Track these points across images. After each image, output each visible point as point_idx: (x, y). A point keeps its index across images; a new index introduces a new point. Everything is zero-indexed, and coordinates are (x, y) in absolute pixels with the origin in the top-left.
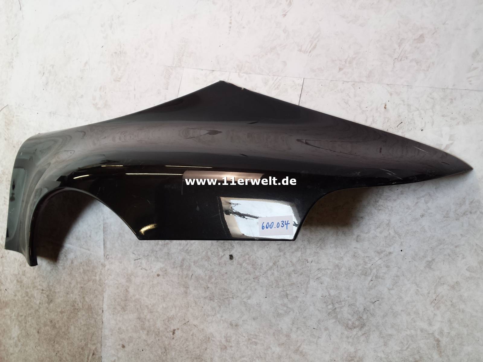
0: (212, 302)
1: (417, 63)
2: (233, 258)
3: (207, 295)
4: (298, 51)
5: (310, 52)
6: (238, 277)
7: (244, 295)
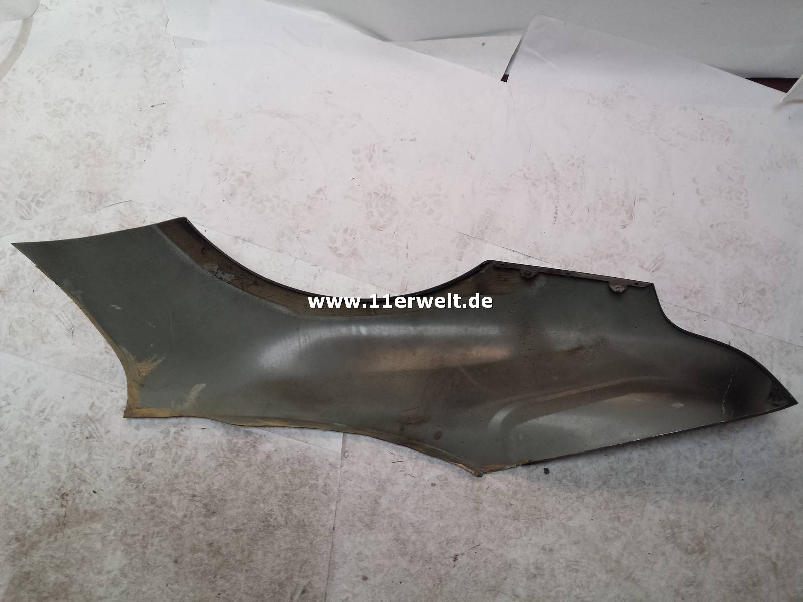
0: (516, 521)
1: (759, 312)
2: (549, 472)
3: (508, 514)
4: (639, 266)
5: (653, 272)
6: (555, 495)
7: (563, 516)
